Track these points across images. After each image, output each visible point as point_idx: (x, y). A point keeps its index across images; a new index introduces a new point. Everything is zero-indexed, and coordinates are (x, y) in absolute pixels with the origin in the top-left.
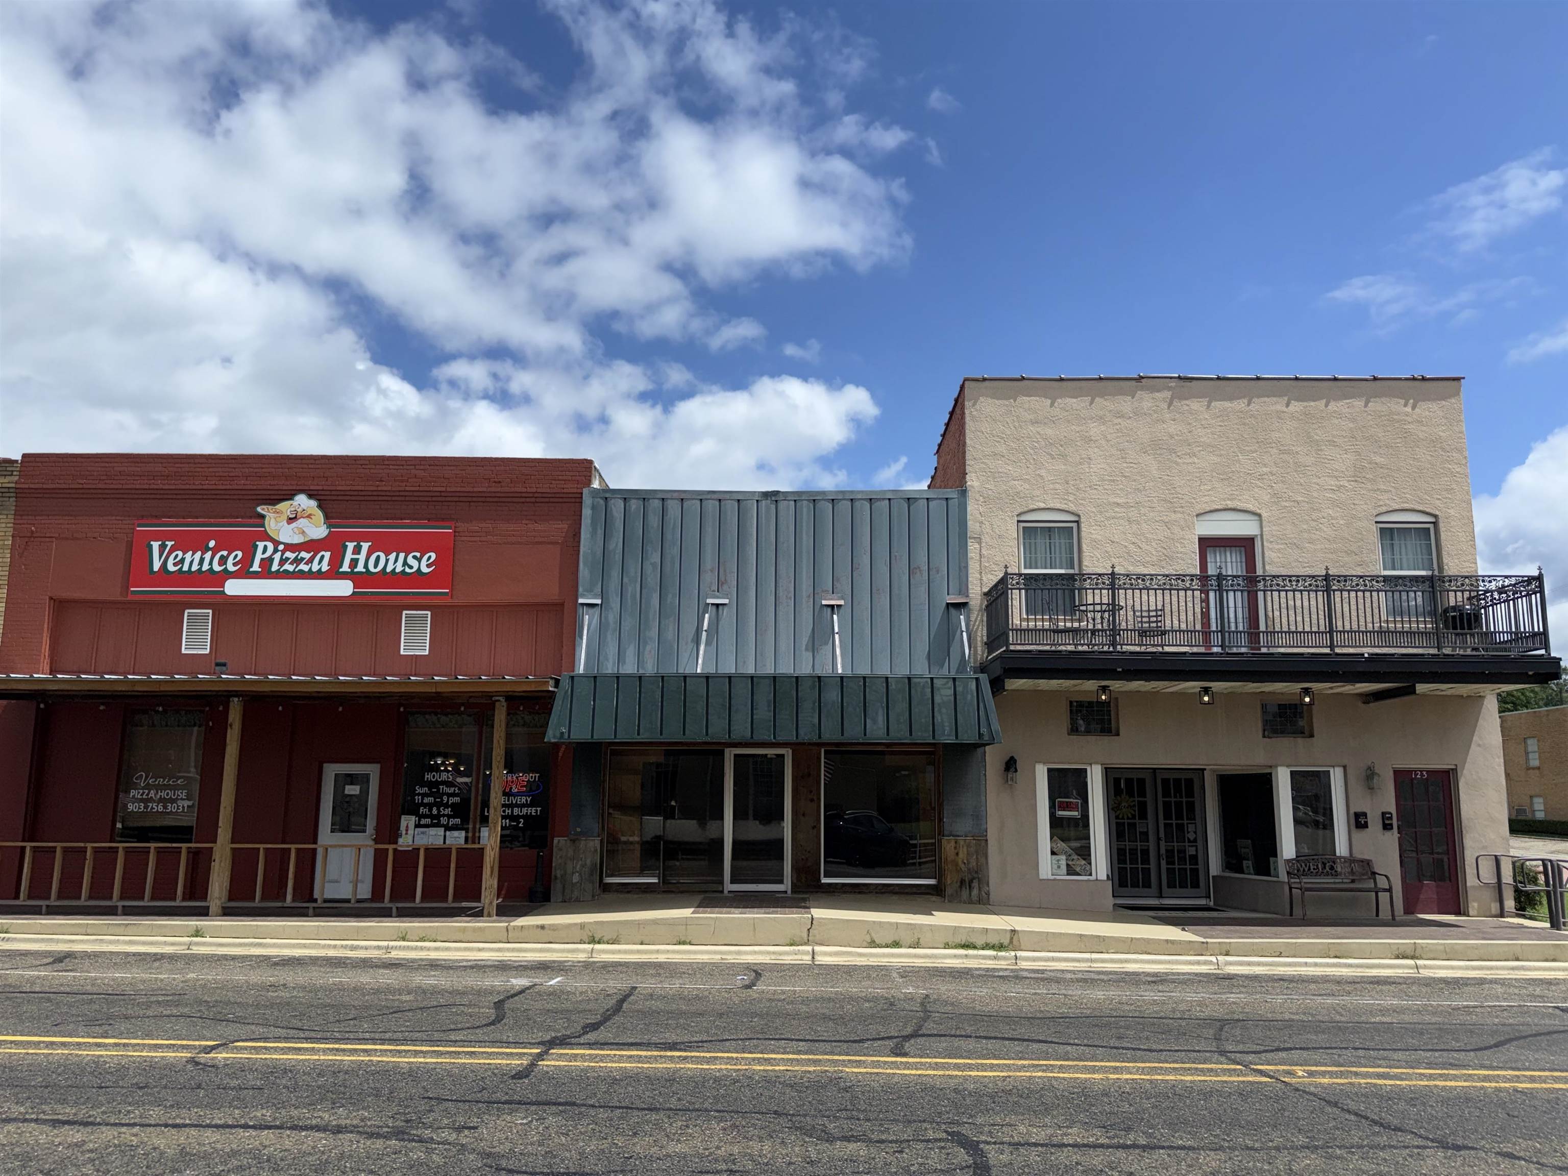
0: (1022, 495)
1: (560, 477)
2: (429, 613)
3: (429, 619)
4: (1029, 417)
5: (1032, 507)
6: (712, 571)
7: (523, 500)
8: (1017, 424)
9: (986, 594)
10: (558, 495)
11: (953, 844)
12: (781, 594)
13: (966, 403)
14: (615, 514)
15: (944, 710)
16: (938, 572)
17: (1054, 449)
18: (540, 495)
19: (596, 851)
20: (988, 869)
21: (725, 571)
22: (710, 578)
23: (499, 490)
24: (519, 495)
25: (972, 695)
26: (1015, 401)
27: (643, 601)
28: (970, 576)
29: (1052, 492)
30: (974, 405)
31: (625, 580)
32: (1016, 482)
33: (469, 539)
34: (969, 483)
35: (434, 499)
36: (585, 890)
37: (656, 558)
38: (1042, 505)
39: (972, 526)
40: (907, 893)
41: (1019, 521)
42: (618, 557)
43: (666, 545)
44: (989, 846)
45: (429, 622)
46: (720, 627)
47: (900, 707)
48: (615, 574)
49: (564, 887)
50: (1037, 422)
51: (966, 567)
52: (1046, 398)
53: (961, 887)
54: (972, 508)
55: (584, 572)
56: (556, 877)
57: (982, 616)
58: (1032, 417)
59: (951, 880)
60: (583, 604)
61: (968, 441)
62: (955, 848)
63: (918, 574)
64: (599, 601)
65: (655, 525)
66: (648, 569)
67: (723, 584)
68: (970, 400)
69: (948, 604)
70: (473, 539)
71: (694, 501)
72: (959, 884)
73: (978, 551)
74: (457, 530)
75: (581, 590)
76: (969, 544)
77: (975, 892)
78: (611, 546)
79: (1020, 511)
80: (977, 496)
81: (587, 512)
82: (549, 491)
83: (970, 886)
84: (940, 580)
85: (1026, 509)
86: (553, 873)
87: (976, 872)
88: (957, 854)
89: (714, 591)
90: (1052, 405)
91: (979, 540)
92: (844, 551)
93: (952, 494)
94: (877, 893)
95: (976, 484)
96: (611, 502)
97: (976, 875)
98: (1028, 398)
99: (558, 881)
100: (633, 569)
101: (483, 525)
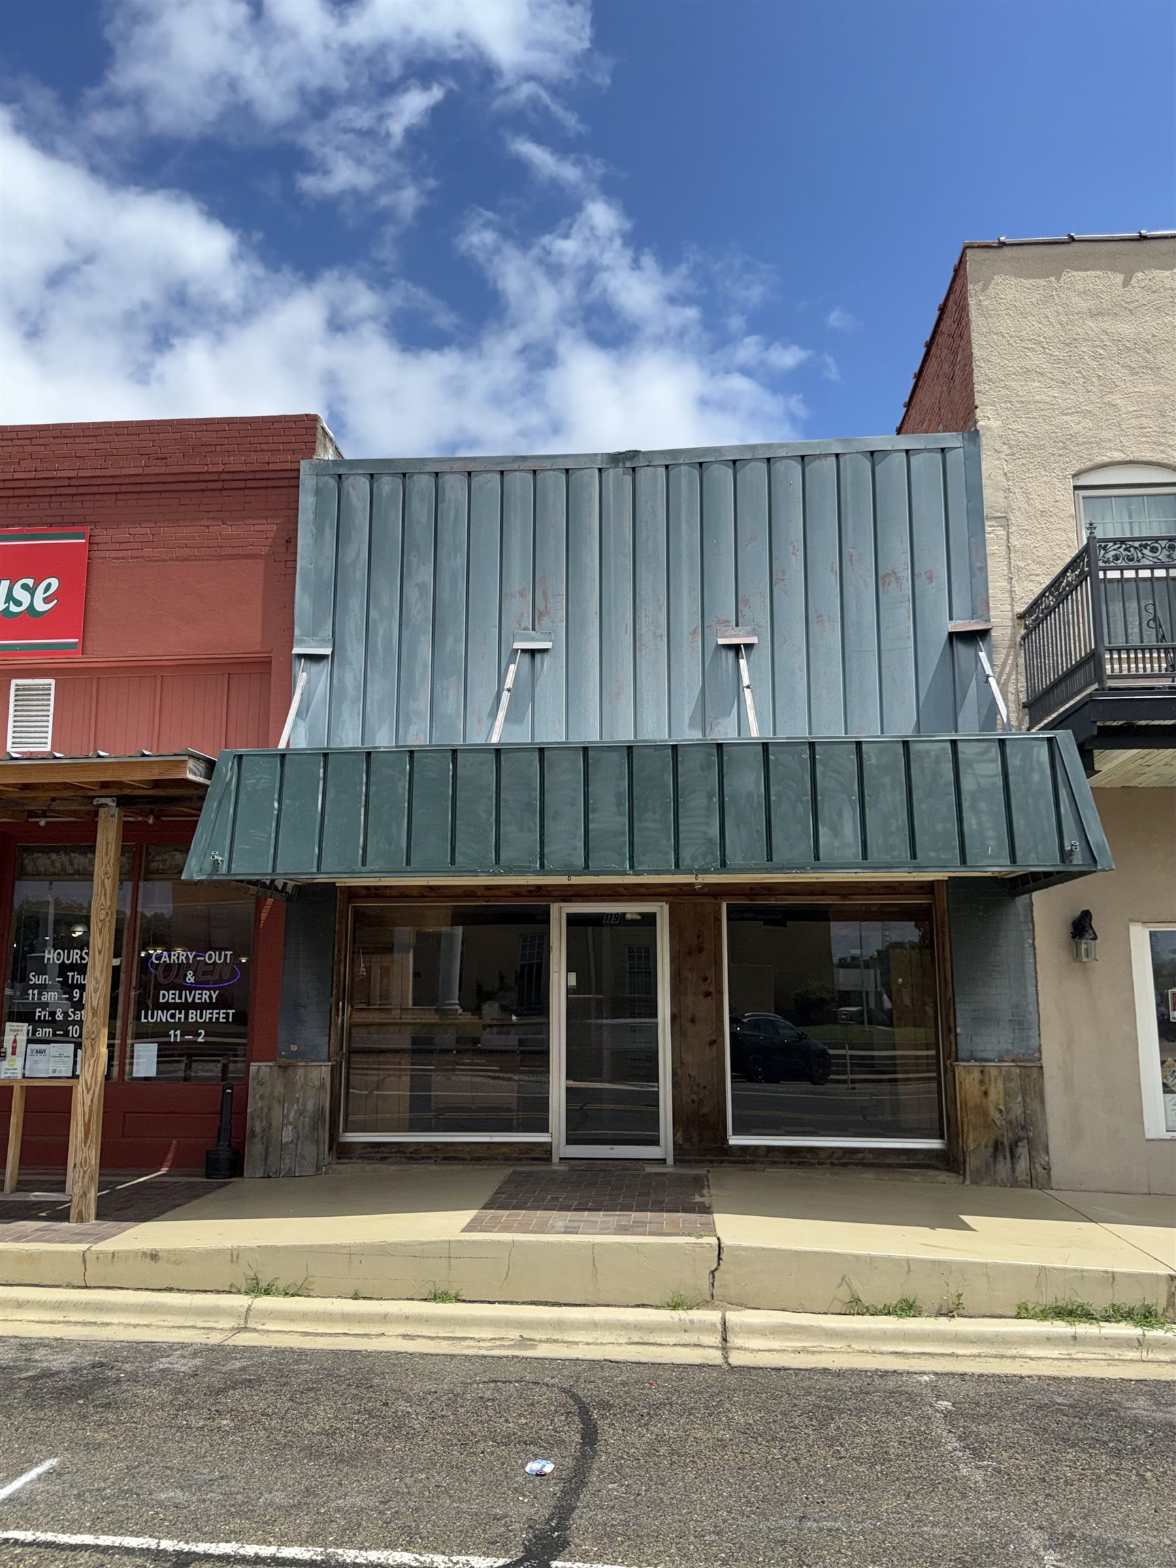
0: (1081, 440)
1: (264, 447)
2: (53, 682)
3: (52, 692)
4: (1085, 305)
5: (1099, 460)
6: (522, 594)
7: (203, 486)
8: (1064, 318)
9: (1021, 617)
10: (258, 476)
11: (976, 1074)
12: (644, 630)
13: (970, 287)
14: (354, 500)
15: (983, 806)
16: (930, 579)
17: (1136, 357)
18: (229, 477)
19: (323, 1085)
20: (1045, 1121)
21: (545, 594)
22: (519, 607)
23: (163, 470)
24: (195, 478)
25: (1042, 772)
26: (1058, 279)
27: (404, 649)
28: (990, 585)
29: (1136, 432)
30: (983, 290)
31: (373, 614)
32: (1069, 418)
33: (114, 554)
34: (981, 423)
35: (59, 491)
36: (303, 1157)
37: (424, 574)
38: (1118, 456)
39: (992, 497)
40: (889, 1166)
41: (1076, 488)
42: (361, 573)
43: (443, 552)
44: (1046, 1076)
45: (52, 697)
46: (537, 689)
47: (888, 799)
48: (356, 604)
49: (267, 1151)
50: (1100, 314)
51: (984, 569)
52: (1114, 270)
53: (995, 1156)
54: (989, 465)
55: (303, 602)
56: (253, 1132)
57: (1016, 656)
58: (1090, 304)
59: (975, 1142)
60: (300, 656)
61: (976, 351)
62: (982, 1082)
63: (893, 585)
64: (328, 651)
65: (424, 519)
66: (412, 594)
67: (541, 615)
68: (975, 282)
69: (951, 635)
70: (120, 554)
71: (489, 475)
72: (991, 1150)
73: (1004, 542)
74: (96, 540)
75: (297, 632)
76: (988, 529)
77: (1023, 1164)
78: (349, 556)
79: (1078, 467)
80: (998, 445)
81: (306, 501)
82: (244, 468)
83: (1012, 1156)
84: (934, 593)
85: (1089, 464)
86: (248, 1125)
87: (1023, 1128)
88: (986, 1093)
89: (526, 629)
90: (1126, 283)
91: (1005, 522)
92: (756, 552)
93: (951, 440)
94: (832, 1164)
95: (995, 424)
96: (348, 483)
97: (1022, 1134)
98: (1082, 274)
99: (257, 1139)
100: (388, 597)
101: (139, 530)
